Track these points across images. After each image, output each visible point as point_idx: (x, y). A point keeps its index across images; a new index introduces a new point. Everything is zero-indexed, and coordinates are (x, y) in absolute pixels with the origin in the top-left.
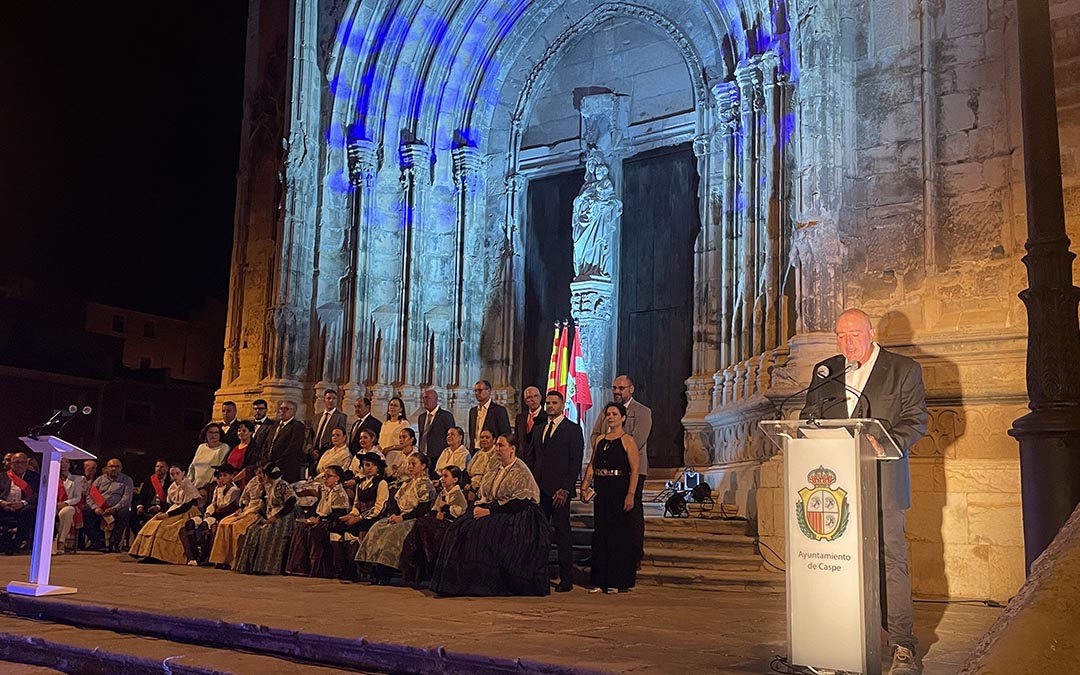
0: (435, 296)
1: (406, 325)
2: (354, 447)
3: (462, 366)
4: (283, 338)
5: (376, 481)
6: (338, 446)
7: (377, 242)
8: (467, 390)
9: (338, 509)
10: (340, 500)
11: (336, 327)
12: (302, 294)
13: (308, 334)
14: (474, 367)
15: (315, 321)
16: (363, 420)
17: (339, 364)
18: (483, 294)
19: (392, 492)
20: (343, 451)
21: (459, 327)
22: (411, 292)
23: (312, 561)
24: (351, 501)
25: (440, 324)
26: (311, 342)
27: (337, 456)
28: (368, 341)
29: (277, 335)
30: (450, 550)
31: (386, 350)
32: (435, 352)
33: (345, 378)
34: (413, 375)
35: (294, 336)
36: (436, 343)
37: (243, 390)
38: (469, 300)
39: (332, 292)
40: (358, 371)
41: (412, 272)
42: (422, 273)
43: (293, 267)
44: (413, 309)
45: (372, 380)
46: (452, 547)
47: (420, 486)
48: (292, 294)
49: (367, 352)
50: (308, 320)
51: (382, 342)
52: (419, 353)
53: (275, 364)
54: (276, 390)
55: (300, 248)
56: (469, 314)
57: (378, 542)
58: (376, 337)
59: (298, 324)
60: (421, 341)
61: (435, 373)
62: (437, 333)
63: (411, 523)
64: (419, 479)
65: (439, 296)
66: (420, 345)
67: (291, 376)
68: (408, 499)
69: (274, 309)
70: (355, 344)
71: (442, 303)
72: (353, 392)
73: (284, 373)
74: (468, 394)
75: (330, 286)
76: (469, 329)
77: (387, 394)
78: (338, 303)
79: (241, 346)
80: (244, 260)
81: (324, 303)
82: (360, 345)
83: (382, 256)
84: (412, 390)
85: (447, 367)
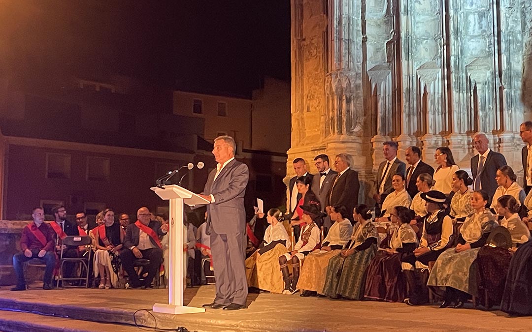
0: (475, 49)
1: (449, 78)
2: (412, 191)
3: (505, 112)
4: (341, 99)
5: (441, 216)
6: (398, 190)
7: (417, 4)
8: (512, 134)
9: (408, 244)
10: (410, 236)
11: (386, 86)
12: (353, 59)
13: (361, 94)
14: (518, 113)
15: (367, 83)
16: (415, 166)
17: (391, 119)
18: (521, 42)
19: (456, 226)
20: (403, 195)
21: (500, 75)
22: (452, 48)
23: (388, 287)
24: (419, 236)
25: (481, 75)
26: (365, 101)
27: (399, 198)
28: (415, 96)
29: (335, 97)
30: (517, 276)
31: (433, 102)
32: (479, 101)
33: (397, 131)
34: (459, 124)
35: (350, 97)
36: (479, 93)
37: (310, 147)
38: (508, 49)
39: (379, 55)
40: (408, 124)
41: (452, 29)
42: (461, 29)
43: (344, 35)
44: (455, 62)
45: (422, 131)
46: (518, 272)
47: (482, 219)
48: (345, 59)
49: (415, 105)
50: (361, 82)
51: (428, 97)
52: (464, 103)
53: (336, 123)
54: (338, 145)
55: (349, 19)
56: (509, 63)
57: (447, 268)
58: (422, 92)
59: (352, 86)
60: (465, 92)
61: (480, 122)
62: (478, 83)
63: (476, 251)
64: (481, 213)
65: (479, 49)
66: (464, 96)
67: (350, 132)
68: (472, 231)
69: (331, 75)
70: (404, 100)
71: (482, 55)
72: (406, 142)
73: (344, 130)
74: (514, 138)
75: (377, 50)
76: (510, 77)
77: (437, 144)
78: (386, 65)
79: (305, 110)
80: (302, 35)
81: (373, 65)
82: (408, 100)
83: (422, 17)
84: (460, 137)
85: (491, 115)
